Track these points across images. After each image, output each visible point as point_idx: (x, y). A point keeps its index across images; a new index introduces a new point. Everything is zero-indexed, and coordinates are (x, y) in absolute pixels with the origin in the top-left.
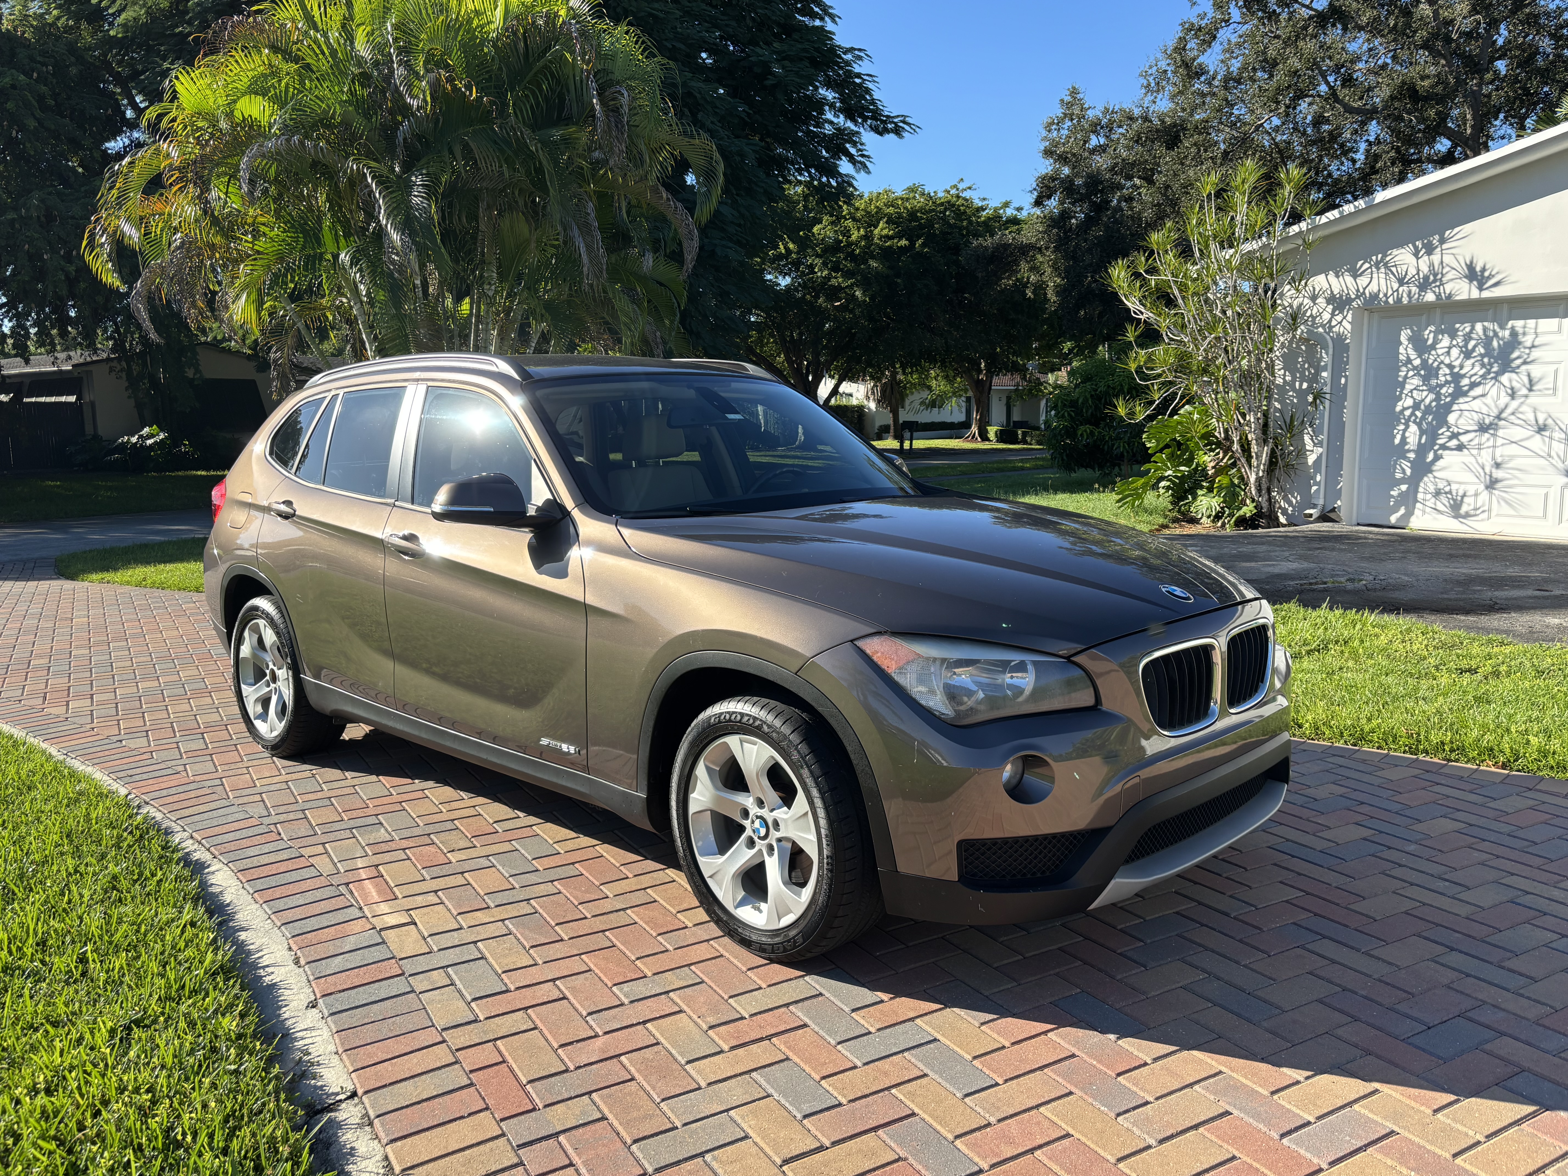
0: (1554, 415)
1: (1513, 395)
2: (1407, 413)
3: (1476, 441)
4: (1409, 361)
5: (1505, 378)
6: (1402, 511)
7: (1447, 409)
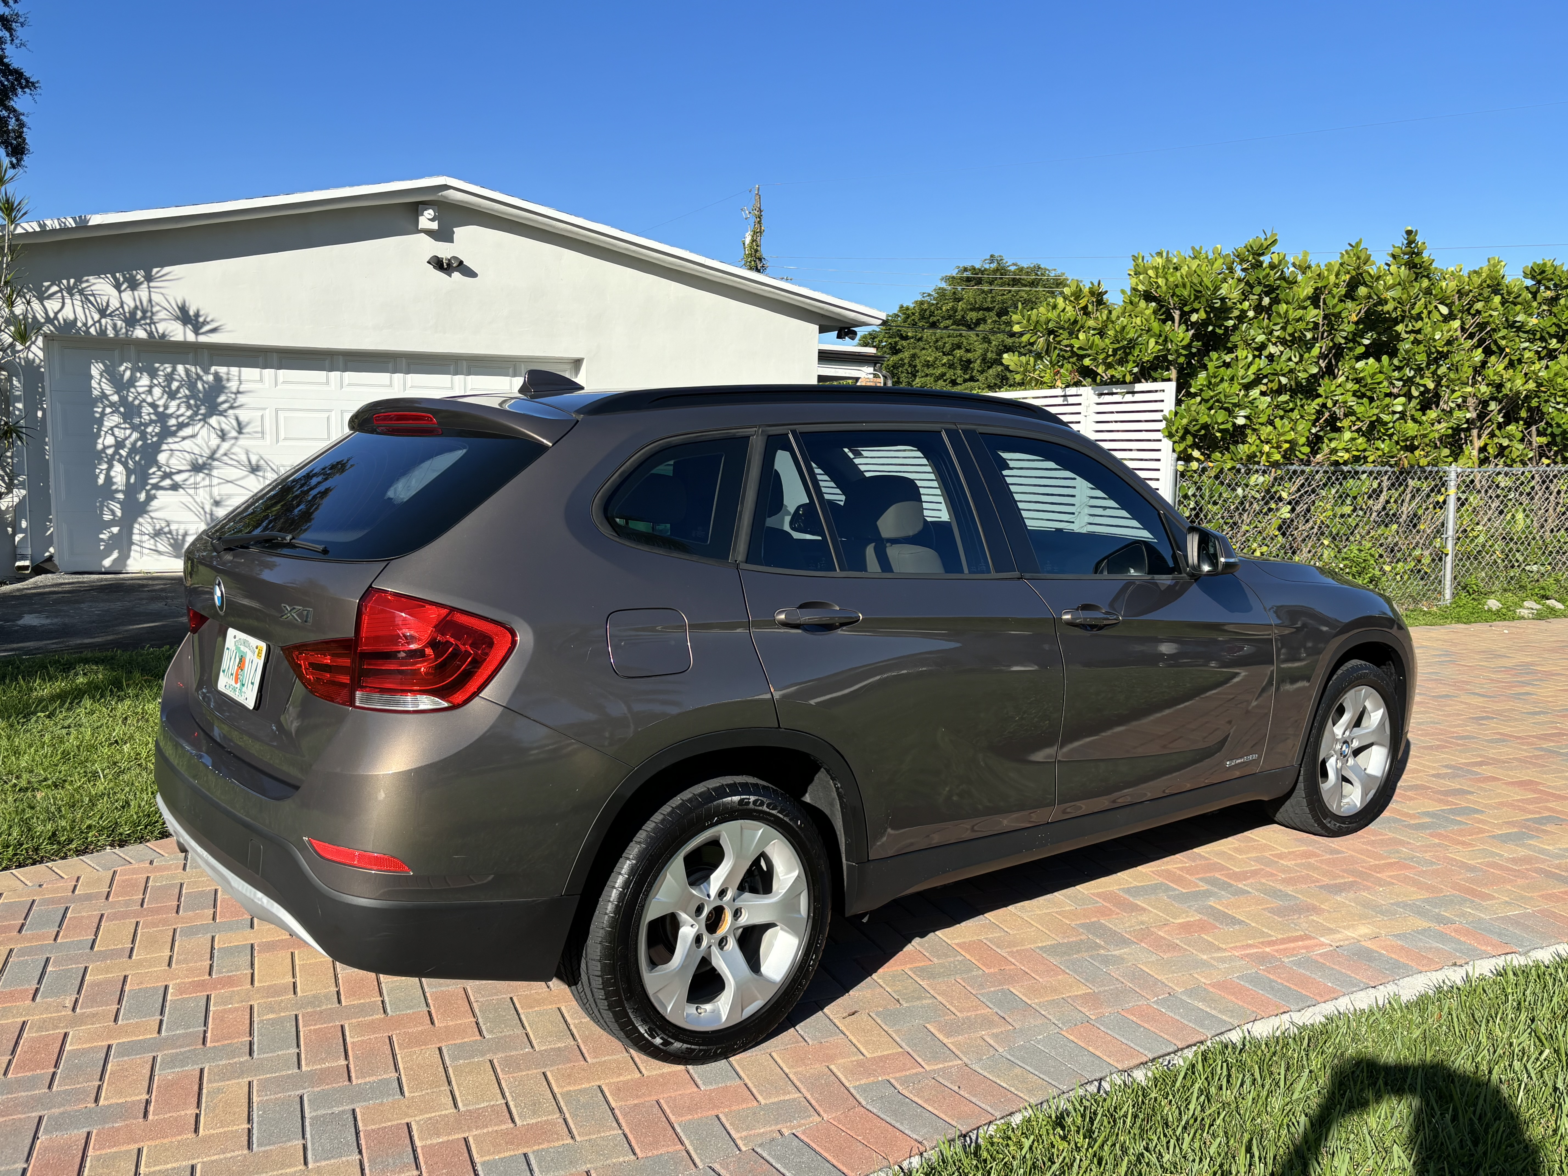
0: (265, 457)
1: (223, 436)
2: (110, 451)
3: (192, 480)
4: (104, 396)
5: (213, 421)
6: (115, 555)
7: (156, 448)
